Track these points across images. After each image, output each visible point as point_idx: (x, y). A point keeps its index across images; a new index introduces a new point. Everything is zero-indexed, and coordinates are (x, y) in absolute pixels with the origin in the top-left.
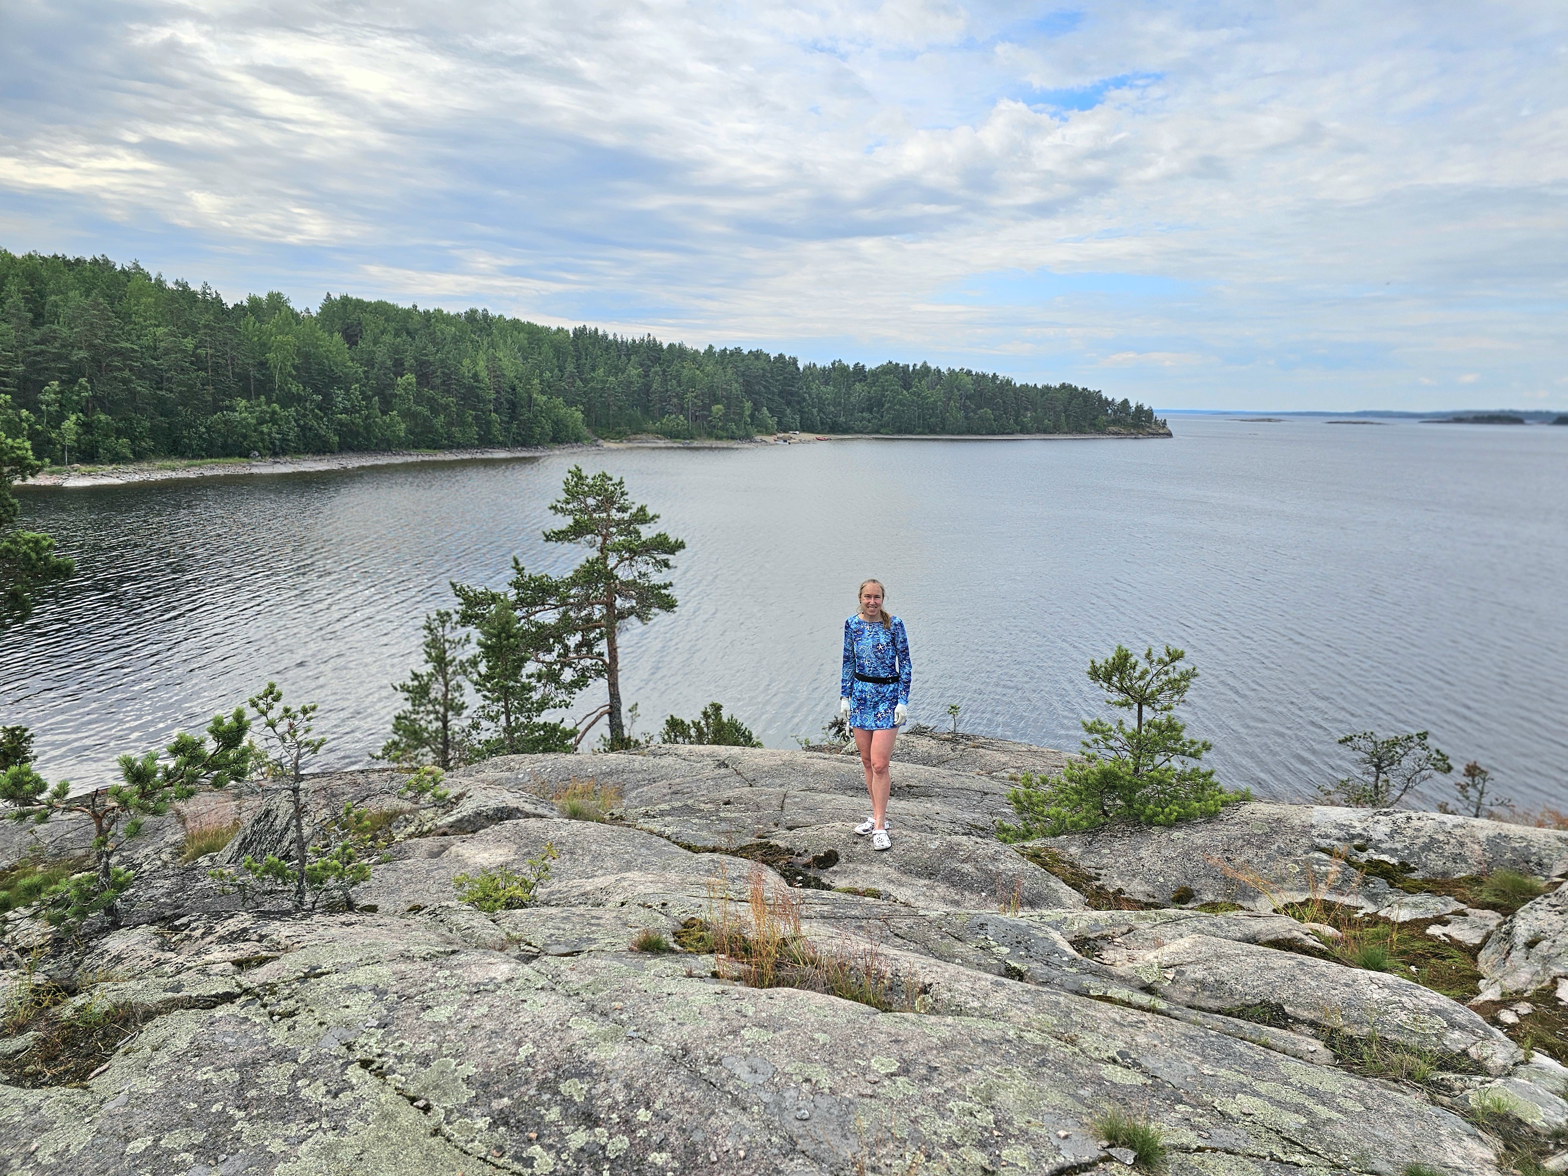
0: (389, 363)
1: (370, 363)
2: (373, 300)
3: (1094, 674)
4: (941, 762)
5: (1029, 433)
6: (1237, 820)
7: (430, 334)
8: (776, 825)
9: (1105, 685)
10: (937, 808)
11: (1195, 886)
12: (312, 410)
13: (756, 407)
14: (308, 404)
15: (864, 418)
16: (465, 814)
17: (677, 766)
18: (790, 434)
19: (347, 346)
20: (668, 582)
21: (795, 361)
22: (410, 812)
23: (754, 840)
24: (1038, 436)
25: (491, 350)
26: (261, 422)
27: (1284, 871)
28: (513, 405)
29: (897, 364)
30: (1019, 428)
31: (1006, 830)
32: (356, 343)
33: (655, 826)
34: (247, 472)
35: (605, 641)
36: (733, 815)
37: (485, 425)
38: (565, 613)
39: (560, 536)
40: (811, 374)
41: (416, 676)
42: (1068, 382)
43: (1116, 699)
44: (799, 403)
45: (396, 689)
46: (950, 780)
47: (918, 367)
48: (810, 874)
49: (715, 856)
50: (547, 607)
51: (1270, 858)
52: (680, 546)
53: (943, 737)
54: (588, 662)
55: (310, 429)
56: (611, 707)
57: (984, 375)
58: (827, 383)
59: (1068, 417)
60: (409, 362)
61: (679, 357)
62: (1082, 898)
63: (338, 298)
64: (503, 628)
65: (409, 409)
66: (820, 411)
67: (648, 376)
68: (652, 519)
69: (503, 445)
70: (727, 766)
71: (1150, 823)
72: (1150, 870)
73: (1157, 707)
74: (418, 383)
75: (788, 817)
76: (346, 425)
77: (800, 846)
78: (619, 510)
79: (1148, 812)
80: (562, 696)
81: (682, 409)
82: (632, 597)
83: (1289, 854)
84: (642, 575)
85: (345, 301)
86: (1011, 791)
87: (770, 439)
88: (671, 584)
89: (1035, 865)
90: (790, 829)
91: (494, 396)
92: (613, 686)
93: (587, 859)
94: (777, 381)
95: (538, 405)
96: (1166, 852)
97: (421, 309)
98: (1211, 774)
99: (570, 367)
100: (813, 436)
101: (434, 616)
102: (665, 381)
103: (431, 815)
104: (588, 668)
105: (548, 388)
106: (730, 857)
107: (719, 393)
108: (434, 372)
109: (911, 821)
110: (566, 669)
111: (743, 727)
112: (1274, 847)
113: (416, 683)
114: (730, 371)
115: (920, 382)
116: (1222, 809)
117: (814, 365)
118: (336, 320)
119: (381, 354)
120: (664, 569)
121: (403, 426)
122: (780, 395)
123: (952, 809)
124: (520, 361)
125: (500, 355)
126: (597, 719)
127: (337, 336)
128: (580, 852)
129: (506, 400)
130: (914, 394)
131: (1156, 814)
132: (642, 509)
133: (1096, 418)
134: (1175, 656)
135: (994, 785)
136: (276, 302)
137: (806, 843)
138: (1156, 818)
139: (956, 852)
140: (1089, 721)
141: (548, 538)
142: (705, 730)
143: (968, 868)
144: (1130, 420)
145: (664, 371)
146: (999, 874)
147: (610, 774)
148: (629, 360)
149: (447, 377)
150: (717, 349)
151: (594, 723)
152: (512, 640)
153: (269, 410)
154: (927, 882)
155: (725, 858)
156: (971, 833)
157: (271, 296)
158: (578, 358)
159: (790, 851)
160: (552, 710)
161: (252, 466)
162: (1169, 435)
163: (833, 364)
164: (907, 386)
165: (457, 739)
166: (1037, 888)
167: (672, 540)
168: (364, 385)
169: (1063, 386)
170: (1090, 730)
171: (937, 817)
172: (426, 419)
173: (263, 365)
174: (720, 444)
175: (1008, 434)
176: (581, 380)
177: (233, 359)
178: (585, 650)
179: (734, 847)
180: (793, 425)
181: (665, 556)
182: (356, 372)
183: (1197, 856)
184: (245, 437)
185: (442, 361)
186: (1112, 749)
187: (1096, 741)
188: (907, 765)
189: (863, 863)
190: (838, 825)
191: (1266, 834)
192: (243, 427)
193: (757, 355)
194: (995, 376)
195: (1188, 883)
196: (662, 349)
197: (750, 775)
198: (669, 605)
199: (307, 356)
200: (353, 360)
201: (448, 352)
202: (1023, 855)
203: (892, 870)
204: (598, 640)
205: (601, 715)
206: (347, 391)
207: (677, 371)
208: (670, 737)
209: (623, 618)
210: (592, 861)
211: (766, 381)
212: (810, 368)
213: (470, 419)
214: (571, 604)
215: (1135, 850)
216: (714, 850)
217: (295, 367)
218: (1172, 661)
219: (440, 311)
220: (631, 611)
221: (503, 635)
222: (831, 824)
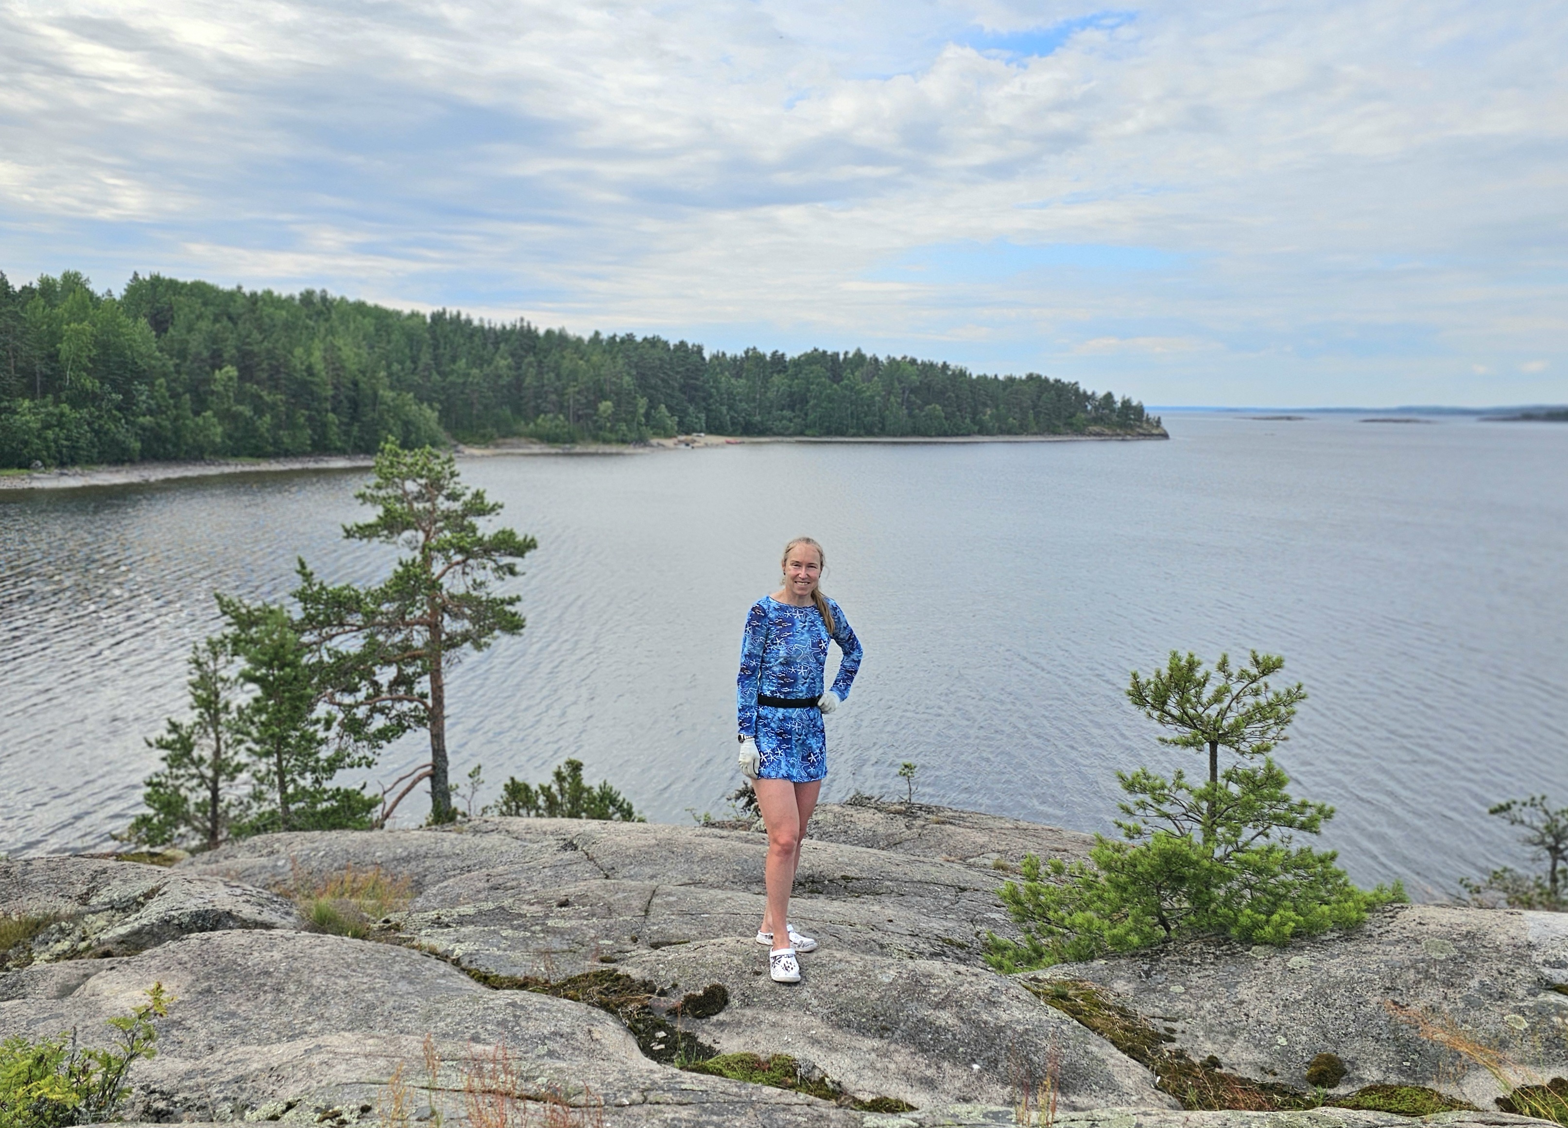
0: (206, 354)
1: (182, 354)
2: (189, 280)
3: (1138, 696)
4: (893, 844)
5: (989, 433)
6: (1397, 936)
7: (257, 320)
8: (635, 940)
9: (1156, 714)
10: (890, 912)
11: (1346, 1054)
12: (109, 411)
13: (653, 405)
14: (104, 404)
15: (783, 418)
16: (145, 922)
17: (504, 849)
18: (694, 436)
19: (154, 333)
20: (514, 596)
21: (700, 350)
22: (70, 918)
23: (592, 965)
24: (1001, 438)
25: (330, 338)
26: (47, 426)
27: (1503, 1028)
28: (355, 404)
29: (825, 352)
30: (976, 428)
31: (1001, 949)
32: (166, 330)
33: (441, 941)
34: (26, 486)
35: (427, 678)
36: (568, 925)
37: (320, 428)
38: (371, 636)
39: (366, 532)
40: (720, 364)
41: (174, 727)
42: (1036, 371)
43: (1175, 735)
44: (704, 399)
45: (150, 745)
46: (907, 868)
47: (850, 355)
48: (680, 1027)
49: (519, 996)
50: (347, 628)
51: (1469, 1002)
52: (530, 545)
53: (892, 808)
54: (406, 706)
55: (106, 433)
56: (434, 767)
57: (932, 365)
58: (738, 376)
59: (1037, 415)
60: (230, 351)
61: (559, 345)
62: (1148, 1074)
63: (148, 278)
64: (276, 653)
65: (228, 410)
66: (731, 408)
67: (519, 368)
68: (493, 509)
69: (341, 452)
70: (576, 848)
71: (1248, 939)
72: (1260, 1023)
73: (1243, 746)
74: (240, 378)
75: (653, 928)
76: (152, 430)
77: (665, 976)
78: (449, 497)
79: (1243, 920)
80: (363, 750)
81: (561, 407)
82: (464, 616)
83: (1502, 996)
84: (478, 585)
85: (156, 281)
86: (1003, 887)
87: (669, 443)
88: (518, 599)
89: (1060, 1013)
90: (656, 946)
91: (331, 393)
92: (438, 738)
93: (302, 1000)
94: (678, 373)
95: (385, 403)
96: (1284, 992)
97: (247, 290)
98: (1333, 857)
99: (426, 358)
100: (722, 439)
101: (203, 645)
102: (540, 374)
103: (102, 923)
104: (405, 714)
105: (397, 384)
106: (544, 998)
107: (607, 387)
108: (259, 364)
109: (848, 934)
110: (377, 716)
111: (620, 798)
112: (1474, 983)
113: (174, 736)
114: (620, 362)
115: (853, 373)
116: (1367, 916)
117: (724, 354)
118: (143, 304)
119: (196, 343)
120: (508, 577)
121: (219, 430)
122: (683, 389)
123: (912, 914)
124: (364, 352)
125: (339, 342)
126: (414, 784)
127: (143, 322)
128: (293, 988)
129: (346, 397)
130: (846, 387)
131: (1257, 925)
132: (478, 495)
133: (1073, 415)
134: (1268, 667)
135: (972, 877)
136: (73, 282)
137: (675, 973)
138: (1259, 932)
139: (926, 989)
140: (1131, 770)
141: (349, 534)
142: (559, 798)
143: (945, 1017)
144: (1115, 418)
145: (540, 362)
146: (1000, 1030)
147: (407, 860)
148: (497, 349)
149: (275, 371)
150: (605, 336)
151: (409, 790)
152: (288, 670)
153: (57, 411)
154: (876, 1043)
155: (535, 999)
156: (944, 954)
157: (66, 277)
158: (436, 347)
159: (647, 986)
160: (348, 770)
161: (33, 478)
162: (1165, 436)
163: (747, 352)
164: (836, 378)
165: (232, 814)
166: (1069, 1055)
167: (520, 538)
168: (174, 381)
169: (1030, 377)
170: (1130, 787)
171: (890, 927)
172: (249, 421)
173: (53, 357)
174: (608, 449)
175: (963, 435)
176: (439, 373)
177: (15, 350)
178: (402, 690)
179: (557, 978)
180: (698, 427)
181: (507, 560)
182: (164, 365)
183: (1340, 997)
184: (26, 443)
185: (268, 351)
186: (1168, 816)
187: (1142, 805)
188: (843, 846)
189: (769, 1007)
190: (730, 941)
191: (1453, 959)
192: (25, 433)
193: (653, 343)
194: (945, 366)
195: (1331, 1048)
196: (537, 337)
197: (606, 861)
198: (514, 625)
199: (104, 346)
200: (161, 350)
201: (277, 341)
202: (1037, 994)
203: (816, 1022)
204: (420, 675)
205: (420, 778)
206: (152, 384)
207: (556, 362)
208: (509, 808)
209: (454, 646)
210: (307, 1005)
211: (665, 373)
212: (719, 359)
213: (302, 420)
214: (381, 624)
215: (1228, 987)
216: (523, 985)
217: (91, 360)
218: (1264, 673)
219: (269, 293)
220: (466, 637)
221: (276, 663)
222: (721, 940)
